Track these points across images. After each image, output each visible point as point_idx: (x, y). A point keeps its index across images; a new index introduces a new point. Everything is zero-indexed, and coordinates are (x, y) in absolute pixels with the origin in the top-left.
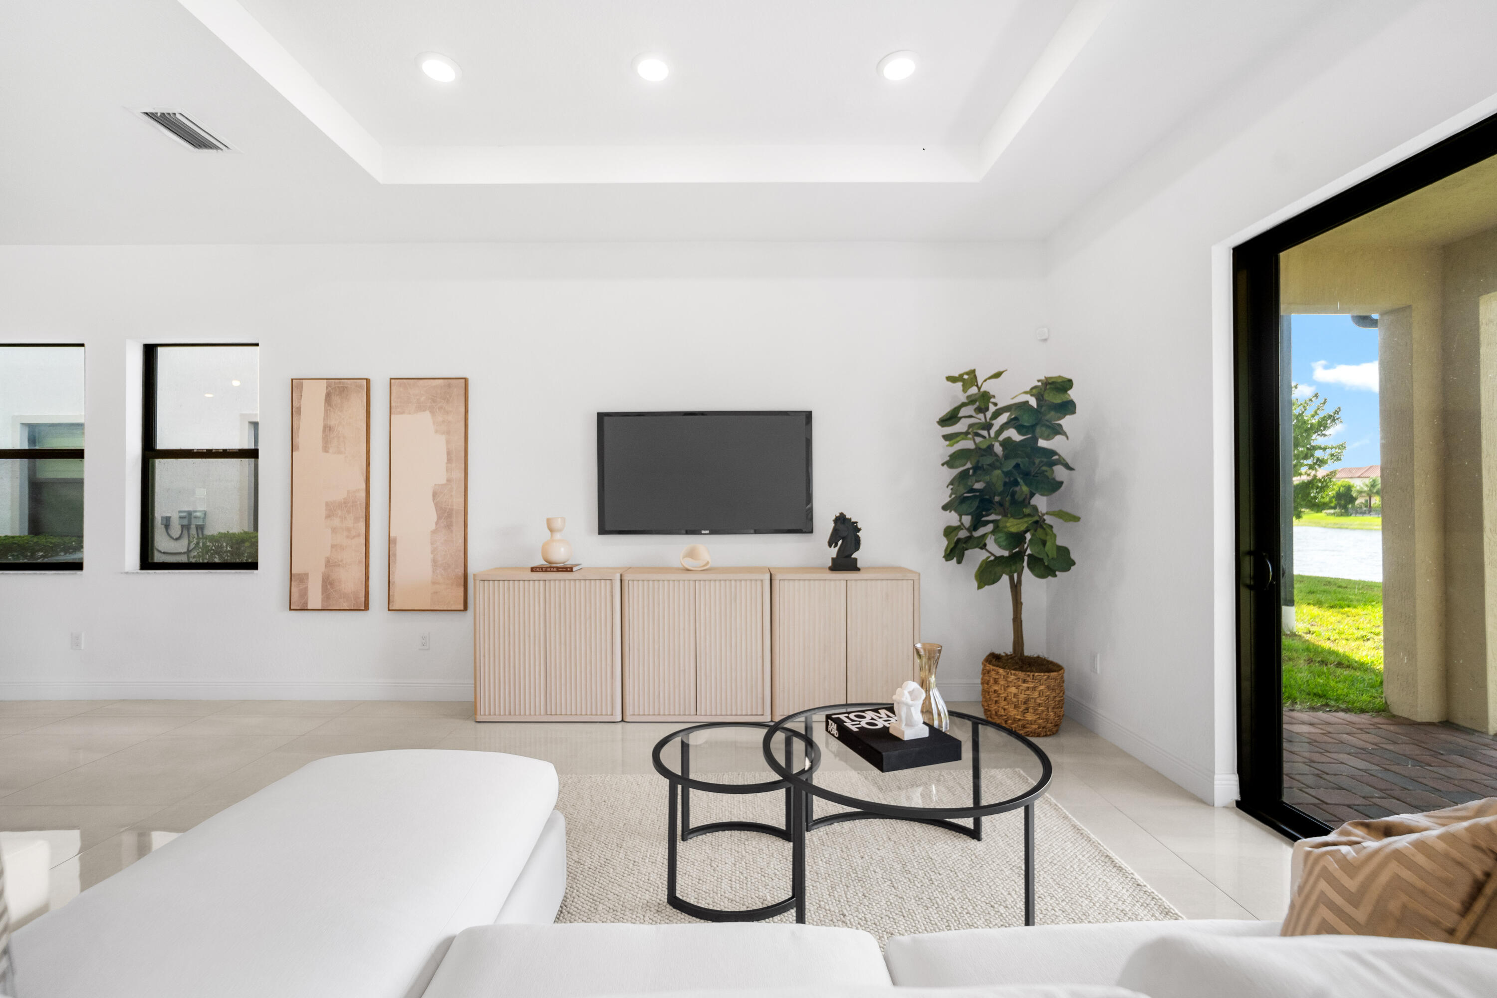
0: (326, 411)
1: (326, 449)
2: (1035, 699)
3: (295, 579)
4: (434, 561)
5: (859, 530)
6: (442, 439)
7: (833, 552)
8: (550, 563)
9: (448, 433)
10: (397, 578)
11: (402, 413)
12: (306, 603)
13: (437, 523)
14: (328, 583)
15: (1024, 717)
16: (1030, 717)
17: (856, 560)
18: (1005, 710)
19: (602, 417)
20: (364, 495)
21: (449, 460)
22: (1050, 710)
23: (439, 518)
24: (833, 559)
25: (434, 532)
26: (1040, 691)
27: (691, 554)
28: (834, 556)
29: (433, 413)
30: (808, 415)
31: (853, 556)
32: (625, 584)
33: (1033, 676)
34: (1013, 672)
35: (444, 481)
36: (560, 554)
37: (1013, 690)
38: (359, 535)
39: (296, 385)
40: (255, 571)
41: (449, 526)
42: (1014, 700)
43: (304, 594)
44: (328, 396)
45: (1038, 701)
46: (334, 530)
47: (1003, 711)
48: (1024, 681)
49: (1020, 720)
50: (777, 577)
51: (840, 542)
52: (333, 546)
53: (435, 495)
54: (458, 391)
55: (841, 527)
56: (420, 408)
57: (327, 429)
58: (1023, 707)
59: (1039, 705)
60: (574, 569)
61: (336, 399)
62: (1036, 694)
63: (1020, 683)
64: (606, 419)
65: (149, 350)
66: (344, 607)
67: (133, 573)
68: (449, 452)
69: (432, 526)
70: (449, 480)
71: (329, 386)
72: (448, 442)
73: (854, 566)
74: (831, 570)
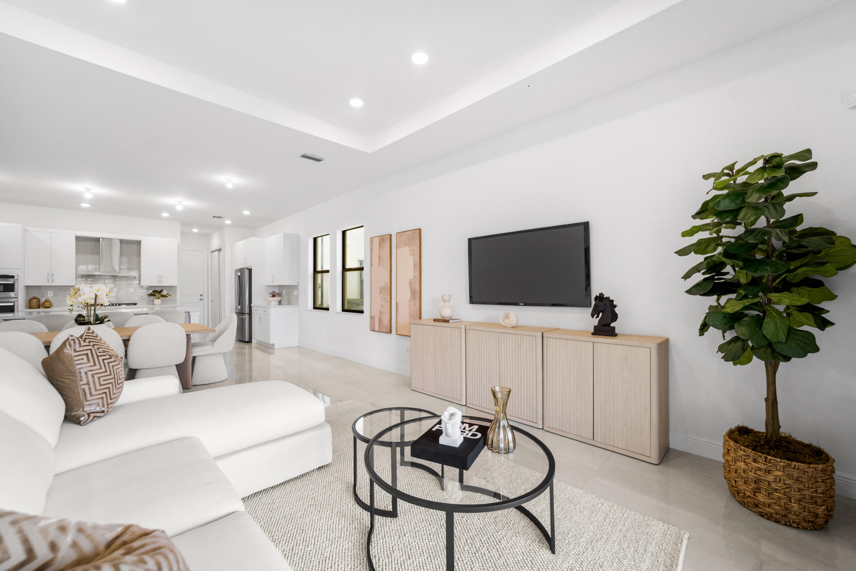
0: (379, 250)
1: (379, 265)
2: (769, 483)
3: (372, 318)
4: (410, 314)
5: (615, 306)
6: (412, 257)
7: (595, 321)
8: (443, 318)
9: (414, 255)
10: (399, 320)
11: (400, 248)
12: (374, 328)
13: (411, 297)
14: (380, 321)
15: (755, 496)
16: (761, 498)
17: (614, 328)
18: (736, 481)
19: (470, 240)
20: (389, 284)
21: (415, 268)
22: (792, 500)
23: (411, 294)
24: (595, 327)
25: (410, 300)
26: (776, 476)
27: (507, 317)
28: (596, 324)
29: (409, 246)
30: (586, 225)
31: (612, 325)
32: (467, 330)
33: (766, 458)
34: (742, 447)
35: (413, 277)
36: (447, 313)
37: (742, 465)
38: (389, 301)
39: (372, 239)
40: (363, 314)
41: (414, 298)
42: (744, 475)
43: (374, 324)
44: (380, 243)
45: (774, 485)
46: (382, 299)
47: (734, 482)
48: (755, 461)
49: (749, 497)
50: (545, 335)
51: (601, 314)
52: (381, 306)
53: (410, 284)
54: (417, 235)
55: (601, 304)
56: (405, 245)
57: (380, 257)
58: (753, 485)
59: (776, 490)
60: (450, 321)
61: (382, 244)
62: (770, 478)
63: (750, 461)
64: (472, 241)
65: (344, 233)
66: (384, 331)
67: (338, 313)
68: (414, 264)
69: (409, 298)
70: (414, 277)
71: (380, 239)
72: (414, 259)
73: (612, 333)
74: (593, 334)
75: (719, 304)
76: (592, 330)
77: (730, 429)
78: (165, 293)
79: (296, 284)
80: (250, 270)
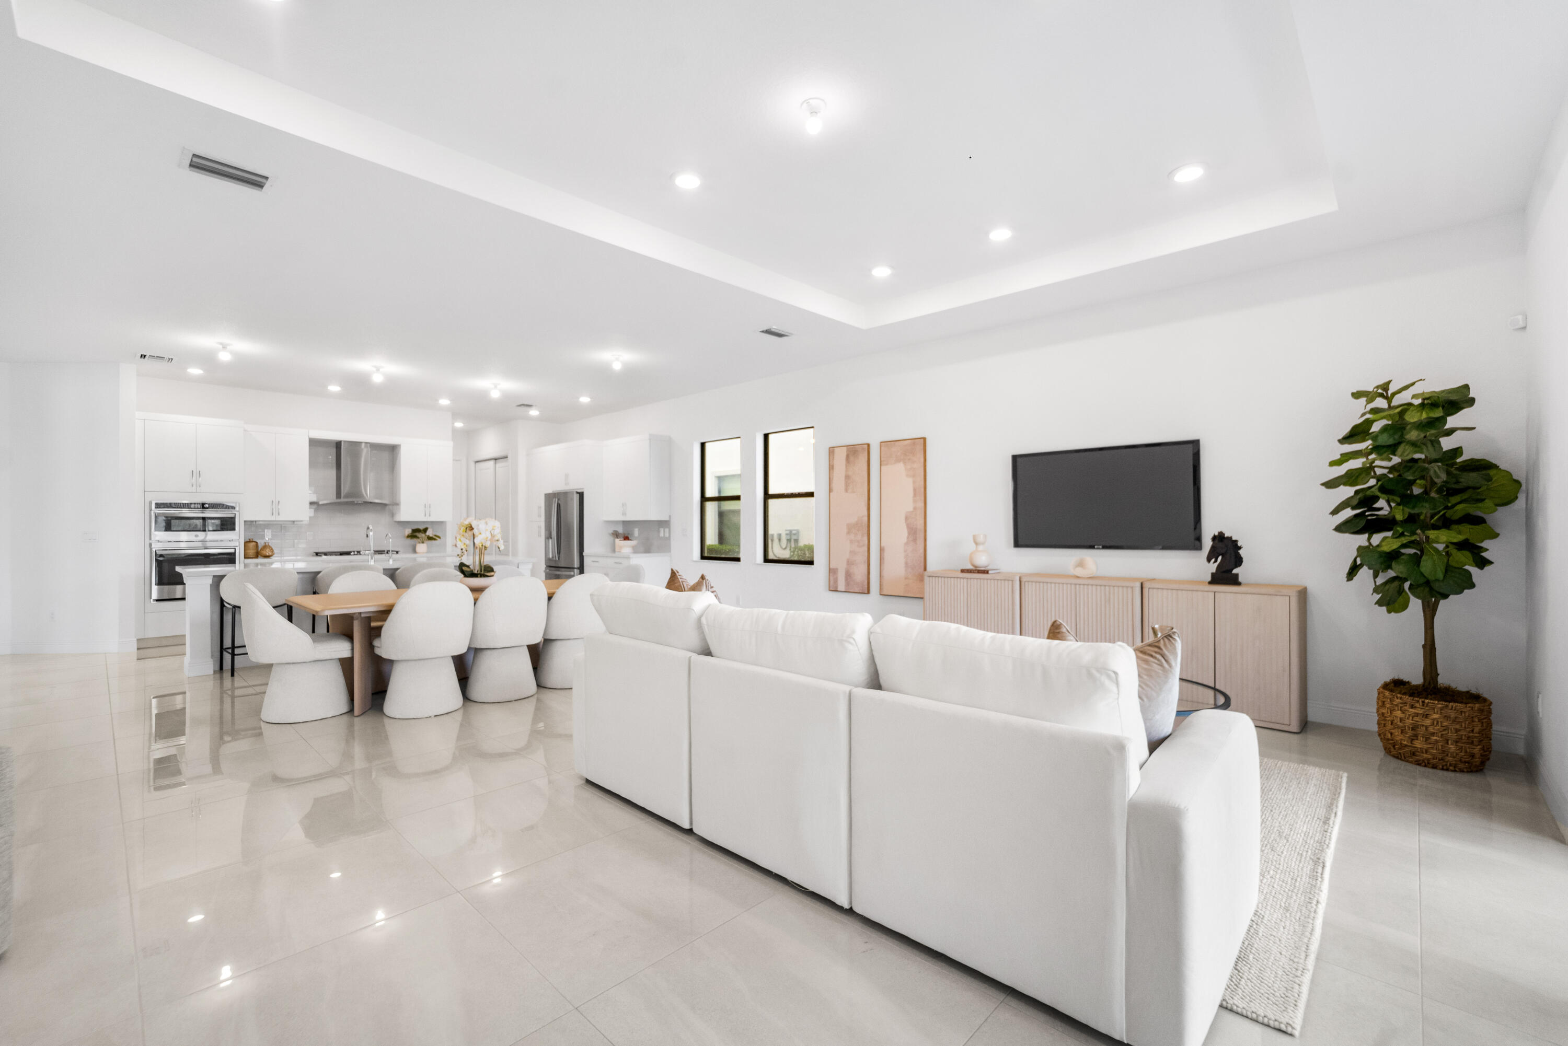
0: (847, 466)
1: (846, 490)
2: (1427, 727)
3: (832, 571)
4: (906, 563)
5: (1240, 548)
6: (910, 480)
7: (1213, 567)
8: (975, 567)
9: (914, 476)
10: (885, 573)
11: (887, 464)
12: (837, 587)
13: (908, 538)
14: (848, 575)
15: (1413, 744)
16: (1418, 744)
17: (1237, 575)
18: (1391, 734)
19: (1015, 458)
20: (866, 519)
21: (915, 495)
22: (1450, 742)
23: (909, 534)
24: (1212, 574)
25: (906, 544)
26: (1434, 719)
27: (1081, 564)
28: (1214, 571)
29: (905, 463)
30: (1195, 444)
31: (1235, 571)
33: (1423, 702)
34: (1399, 695)
35: (911, 509)
36: (981, 561)
37: (1398, 713)
38: (864, 545)
39: (831, 451)
40: (812, 566)
41: (915, 540)
42: (1401, 724)
43: (836, 581)
44: (848, 456)
45: (1431, 729)
46: (851, 542)
47: (1389, 735)
48: (1412, 707)
49: (1406, 746)
50: (1146, 586)
51: (1220, 558)
52: (851, 552)
53: (907, 518)
54: (920, 447)
55: (1220, 545)
56: (898, 460)
57: (847, 477)
58: (1410, 733)
59: (1433, 734)
60: (989, 572)
61: (852, 458)
62: (1428, 722)
63: (1407, 708)
64: (1019, 460)
65: (766, 436)
66: (857, 590)
67: (758, 564)
68: (915, 490)
69: (905, 540)
70: (915, 508)
71: (848, 450)
72: (914, 482)
73: (1234, 581)
74: (1210, 583)
75: (1370, 544)
76: (1209, 578)
77: (1385, 682)
78: (430, 533)
79: (667, 519)
80: (581, 495)
